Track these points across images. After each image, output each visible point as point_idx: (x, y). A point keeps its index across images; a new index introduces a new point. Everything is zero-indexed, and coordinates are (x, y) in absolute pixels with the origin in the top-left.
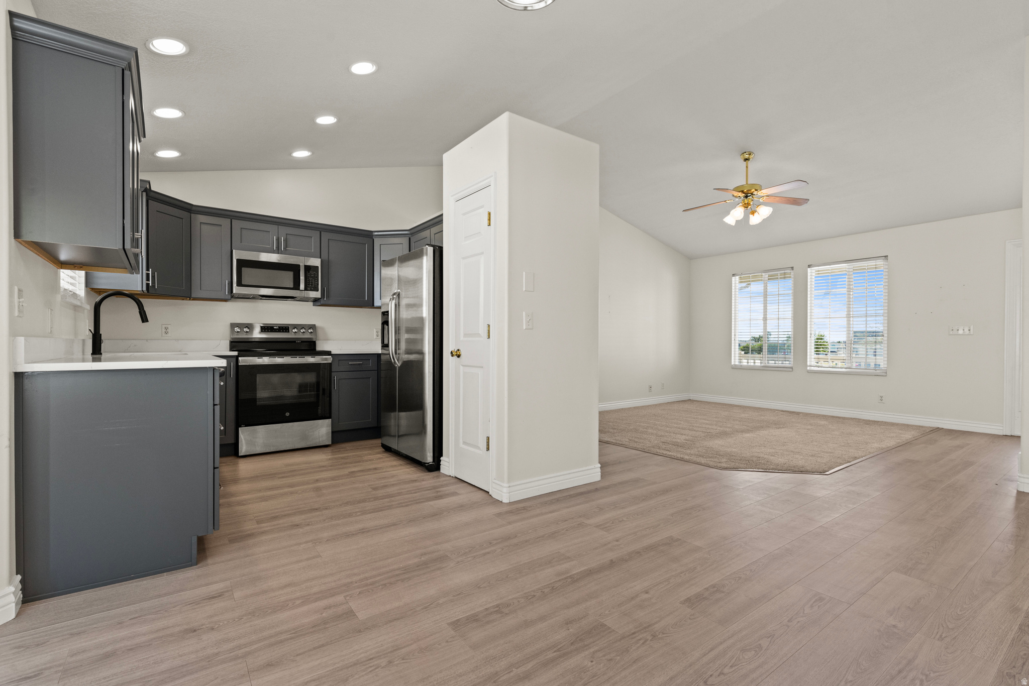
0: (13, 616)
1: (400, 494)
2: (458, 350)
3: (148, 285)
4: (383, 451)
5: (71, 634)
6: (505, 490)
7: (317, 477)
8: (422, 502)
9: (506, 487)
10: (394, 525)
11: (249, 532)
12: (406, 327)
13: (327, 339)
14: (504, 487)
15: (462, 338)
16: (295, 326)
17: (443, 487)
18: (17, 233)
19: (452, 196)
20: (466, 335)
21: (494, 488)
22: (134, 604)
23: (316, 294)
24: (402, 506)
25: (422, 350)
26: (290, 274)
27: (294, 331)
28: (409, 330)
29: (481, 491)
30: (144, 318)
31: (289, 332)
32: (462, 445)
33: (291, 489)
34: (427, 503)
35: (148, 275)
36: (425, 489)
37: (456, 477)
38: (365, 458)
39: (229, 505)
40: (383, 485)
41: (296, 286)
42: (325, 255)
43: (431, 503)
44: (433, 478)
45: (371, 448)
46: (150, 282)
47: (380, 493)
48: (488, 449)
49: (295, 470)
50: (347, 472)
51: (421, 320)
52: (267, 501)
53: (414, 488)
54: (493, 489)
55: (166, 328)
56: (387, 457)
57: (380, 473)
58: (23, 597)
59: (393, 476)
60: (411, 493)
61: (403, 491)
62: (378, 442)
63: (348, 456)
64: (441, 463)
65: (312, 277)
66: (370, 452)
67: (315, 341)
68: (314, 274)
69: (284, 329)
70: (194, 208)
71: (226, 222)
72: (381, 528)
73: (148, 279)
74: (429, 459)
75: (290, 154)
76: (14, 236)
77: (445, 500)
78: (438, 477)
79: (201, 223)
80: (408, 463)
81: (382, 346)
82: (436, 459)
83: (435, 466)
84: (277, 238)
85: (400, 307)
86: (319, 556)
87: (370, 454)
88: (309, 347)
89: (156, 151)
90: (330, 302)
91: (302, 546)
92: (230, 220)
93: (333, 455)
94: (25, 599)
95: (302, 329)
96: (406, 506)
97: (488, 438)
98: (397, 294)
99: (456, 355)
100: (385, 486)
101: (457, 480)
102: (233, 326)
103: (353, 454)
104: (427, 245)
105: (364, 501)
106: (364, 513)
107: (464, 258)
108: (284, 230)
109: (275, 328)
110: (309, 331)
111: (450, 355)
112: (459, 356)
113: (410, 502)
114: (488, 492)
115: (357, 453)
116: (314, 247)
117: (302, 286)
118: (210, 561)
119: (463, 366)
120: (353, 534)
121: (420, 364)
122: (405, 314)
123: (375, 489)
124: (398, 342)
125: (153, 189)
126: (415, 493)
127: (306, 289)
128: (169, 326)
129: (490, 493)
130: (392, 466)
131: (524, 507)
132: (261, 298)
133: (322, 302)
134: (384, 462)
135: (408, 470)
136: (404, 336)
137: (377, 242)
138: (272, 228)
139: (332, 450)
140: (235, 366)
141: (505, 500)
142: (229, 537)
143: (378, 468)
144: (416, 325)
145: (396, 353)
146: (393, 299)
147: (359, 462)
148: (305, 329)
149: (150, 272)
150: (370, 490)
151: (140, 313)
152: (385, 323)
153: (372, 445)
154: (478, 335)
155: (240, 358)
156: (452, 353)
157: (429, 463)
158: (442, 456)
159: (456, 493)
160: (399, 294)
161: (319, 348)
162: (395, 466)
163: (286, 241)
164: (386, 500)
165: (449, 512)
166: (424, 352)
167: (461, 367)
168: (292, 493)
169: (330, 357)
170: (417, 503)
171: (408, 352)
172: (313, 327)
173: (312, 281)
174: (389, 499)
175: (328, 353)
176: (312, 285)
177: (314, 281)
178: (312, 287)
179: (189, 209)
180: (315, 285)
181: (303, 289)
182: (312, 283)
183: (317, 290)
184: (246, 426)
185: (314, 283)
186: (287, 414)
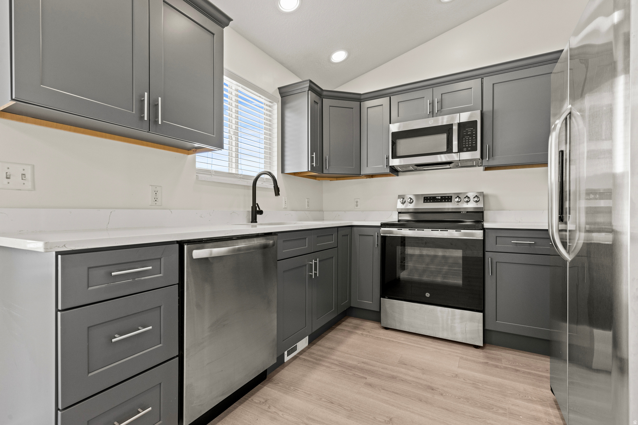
3: (312, 166)
16: (458, 195)
26: (443, 137)
27: (455, 201)
31: (451, 201)
35: (312, 158)
41: (449, 150)
42: (487, 106)
46: (314, 164)
65: (469, 135)
67: (482, 212)
68: (472, 131)
69: (447, 199)
70: (362, 97)
71: (385, 101)
73: (312, 162)
79: (367, 108)
84: (431, 102)
89: (330, 57)
90: (494, 164)
92: (389, 97)
95: (465, 197)
108: (438, 90)
109: (437, 198)
110: (475, 200)
116: (474, 99)
117: (455, 148)
127: (460, 150)
128: (358, 200)
132: (419, 168)
133: (484, 164)
138: (426, 93)
140: (379, 236)
148: (470, 198)
149: (314, 156)
155: (381, 229)
163: (440, 102)
169: (482, 231)
173: (468, 139)
176: (469, 144)
177: (472, 139)
178: (469, 147)
179: (359, 99)
180: (472, 144)
181: (457, 151)
182: (469, 142)
183: (476, 150)
184: (389, 298)
185: (472, 142)
186: (428, 295)
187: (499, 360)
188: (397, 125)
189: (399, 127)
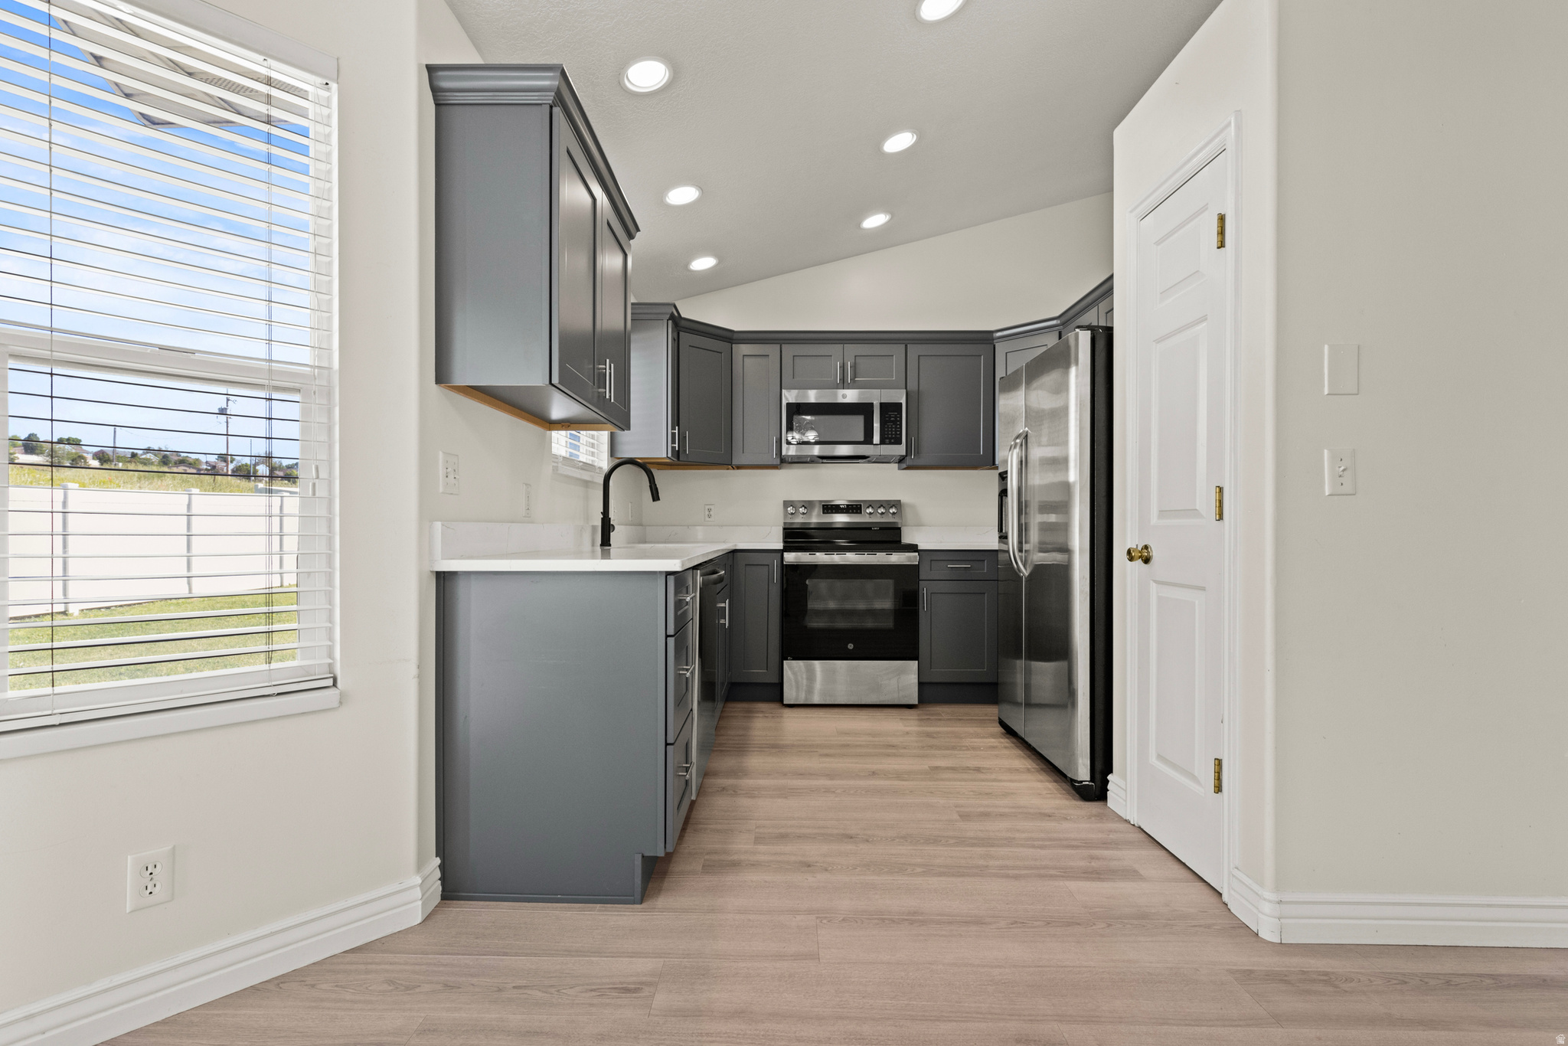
0: (419, 920)
1: (1009, 842)
2: (1146, 547)
3: (673, 448)
4: (1002, 734)
5: (446, 985)
6: (1267, 908)
7: (875, 767)
8: (1051, 876)
9: (1270, 901)
10: (979, 922)
11: (735, 857)
12: (1040, 502)
13: (919, 524)
14: (1265, 899)
15: (1154, 520)
16: (871, 504)
17: (1107, 849)
18: (442, 376)
19: (1131, 212)
20: (1163, 513)
21: (1233, 889)
22: (536, 955)
23: (900, 450)
24: (1007, 876)
25: (1067, 545)
26: (859, 421)
27: (868, 511)
28: (1046, 508)
29: (1200, 884)
30: (655, 496)
31: (861, 513)
32: (1153, 760)
33: (828, 783)
34: (1061, 883)
35: (673, 435)
36: (1065, 843)
37: (1140, 827)
38: (967, 742)
39: (735, 792)
40: (982, 809)
41: (868, 439)
42: (912, 385)
43: (1073, 885)
44: (1090, 817)
45: (982, 722)
46: (677, 445)
47: (973, 828)
48: (1218, 788)
49: (848, 745)
50: (926, 767)
51: (1067, 487)
52: (786, 798)
53: (1042, 835)
54: (1232, 892)
55: (709, 510)
56: (1006, 748)
57: (983, 781)
58: (443, 891)
59: (1006, 795)
60: (1033, 847)
61: (1017, 835)
62: (992, 711)
63: (939, 733)
64: (1109, 787)
65: (892, 421)
66: (979, 730)
67: (900, 529)
68: (896, 417)
69: (855, 509)
70: (736, 336)
71: (772, 350)
72: (950, 923)
73: (673, 442)
74: (1083, 772)
75: (859, 224)
76: (436, 381)
77: (1105, 885)
78: (1100, 817)
79: (744, 356)
80: (1042, 769)
81: (1000, 537)
82: (1098, 776)
83: (1095, 791)
84: (842, 365)
85: (1029, 465)
86: (814, 957)
87: (977, 736)
88: (889, 537)
89: (688, 263)
90: (920, 462)
91: (799, 918)
92: (779, 345)
93: (920, 726)
94: (445, 893)
95: (880, 507)
96: (1016, 877)
97: (1219, 763)
98: (1024, 435)
99: (1140, 557)
100: (985, 815)
101: (1142, 836)
102: (787, 504)
103: (949, 729)
104: (1078, 327)
105: (934, 841)
106: (929, 870)
107: (1158, 341)
108: (852, 350)
109: (841, 506)
110: (891, 511)
111: (1126, 557)
112: (1147, 561)
113: (1026, 868)
114: (1220, 894)
115: (956, 729)
116: (896, 375)
117: (876, 439)
118: (661, 901)
119: (1155, 581)
120: (893, 921)
121: (1062, 573)
122: (1037, 479)
123: (965, 817)
124: (1023, 529)
125: (683, 315)
126: (1042, 847)
127: (882, 442)
128: (712, 507)
129: (1225, 898)
130: (1011, 770)
131: (1326, 974)
132: (821, 460)
133: (908, 461)
134: (997, 756)
135: (1039, 785)
136: (1036, 519)
137: (1001, 349)
138: (835, 350)
139: (918, 715)
140: (779, 566)
141: (1268, 934)
142: (707, 857)
143: (983, 768)
144: (1055, 497)
145: (1020, 550)
146: (1015, 447)
147: (954, 748)
148: (884, 507)
149: (677, 431)
150: (956, 817)
151: (651, 487)
152: (1003, 493)
153: (986, 715)
154: (1193, 512)
155: (786, 555)
156: (1129, 552)
157: (1082, 782)
158: (1111, 771)
159: (1135, 871)
160: (1027, 436)
161: (907, 538)
162: (1017, 770)
163: (854, 367)
164: (979, 849)
165: (1109, 925)
166: (1070, 547)
167: (1153, 586)
168: (828, 790)
169: (917, 554)
170: (1041, 876)
171: (1043, 548)
172: (897, 504)
173: (892, 428)
174: (984, 849)
175: (913, 548)
176: (892, 434)
177: (896, 428)
178: (893, 438)
179: (729, 337)
180: (896, 434)
181: (879, 443)
182: (892, 431)
183: (900, 443)
184: (795, 659)
185: (896, 431)
186: (851, 646)
187: (939, 714)
188: (794, 392)
189: (797, 397)
